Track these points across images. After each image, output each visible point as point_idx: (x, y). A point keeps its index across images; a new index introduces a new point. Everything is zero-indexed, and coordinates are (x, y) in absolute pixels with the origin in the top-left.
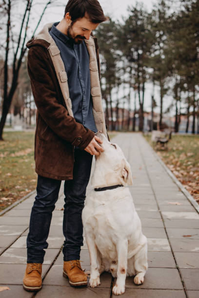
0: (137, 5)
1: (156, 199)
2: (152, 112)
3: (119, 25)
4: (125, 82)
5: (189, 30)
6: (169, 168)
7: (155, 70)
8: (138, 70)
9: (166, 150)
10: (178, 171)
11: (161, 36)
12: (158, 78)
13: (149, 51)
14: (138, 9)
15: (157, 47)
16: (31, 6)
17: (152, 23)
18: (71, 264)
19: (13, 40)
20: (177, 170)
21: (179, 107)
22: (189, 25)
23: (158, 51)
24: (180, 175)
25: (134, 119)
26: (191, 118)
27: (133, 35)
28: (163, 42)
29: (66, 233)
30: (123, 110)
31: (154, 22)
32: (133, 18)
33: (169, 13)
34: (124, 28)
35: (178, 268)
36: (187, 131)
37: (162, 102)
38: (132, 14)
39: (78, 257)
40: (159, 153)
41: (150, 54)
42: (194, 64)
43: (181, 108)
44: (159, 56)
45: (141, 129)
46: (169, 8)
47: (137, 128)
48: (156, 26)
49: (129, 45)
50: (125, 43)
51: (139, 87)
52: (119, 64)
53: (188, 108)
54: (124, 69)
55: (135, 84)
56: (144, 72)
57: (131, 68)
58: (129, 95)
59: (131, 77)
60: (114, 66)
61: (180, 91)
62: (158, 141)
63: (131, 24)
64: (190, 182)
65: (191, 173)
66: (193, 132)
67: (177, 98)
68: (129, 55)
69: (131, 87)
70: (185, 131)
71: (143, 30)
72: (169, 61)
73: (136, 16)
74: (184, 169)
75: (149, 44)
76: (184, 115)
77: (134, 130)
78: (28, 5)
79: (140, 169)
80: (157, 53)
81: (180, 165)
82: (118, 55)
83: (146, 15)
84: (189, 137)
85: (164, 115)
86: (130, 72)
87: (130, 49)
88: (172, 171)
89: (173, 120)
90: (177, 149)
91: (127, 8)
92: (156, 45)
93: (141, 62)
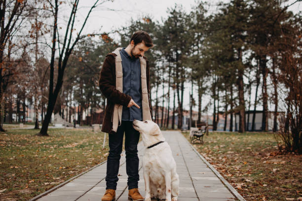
0: (176, 7)
1: (188, 171)
2: (191, 110)
3: (159, 26)
4: (164, 81)
5: (225, 32)
6: (202, 155)
7: (193, 70)
8: (177, 70)
9: (202, 143)
10: (210, 157)
11: (199, 37)
12: (196, 78)
13: (188, 52)
14: (177, 10)
15: (196, 48)
16: (76, 10)
17: (190, 25)
18: (133, 190)
19: (59, 41)
20: (208, 157)
21: (216, 106)
22: (225, 27)
23: (196, 51)
24: (211, 159)
25: (174, 117)
26: (229, 117)
27: (172, 36)
28: (202, 42)
29: (128, 173)
30: (162, 108)
31: (192, 24)
32: (173, 19)
33: (206, 15)
34: (164, 29)
35: (198, 198)
36: (225, 129)
37: (200, 101)
38: (171, 16)
39: (137, 187)
40: (195, 146)
41: (189, 55)
42: (230, 65)
43: (218, 107)
44: (198, 56)
45: (180, 127)
46: (206, 11)
47: (176, 127)
48: (194, 28)
49: (169, 45)
50: (165, 44)
51: (178, 86)
52: (159, 64)
53: (226, 107)
54: (163, 68)
55: (174, 83)
56: (183, 72)
57: (170, 67)
58: (168, 94)
59: (170, 76)
60: (154, 65)
61: (218, 91)
62: (194, 135)
63: (170, 25)
64: (217, 163)
65: (220, 158)
66: (231, 130)
67: (215, 97)
68: (168, 55)
69: (170, 86)
70: (223, 129)
71: (183, 31)
72: (207, 62)
73: (175, 17)
74: (215, 156)
75: (188, 45)
76: (221, 113)
77: (173, 128)
78: (73, 9)
79: (178, 155)
80: (196, 53)
81: (212, 154)
82: (158, 55)
83: (185, 17)
84: (226, 133)
85: (203, 114)
86: (169, 72)
87: (170, 49)
88: (204, 157)
89: (212, 118)
90: (212, 143)
91: (167, 10)
92: (194, 46)
93: (179, 62)
